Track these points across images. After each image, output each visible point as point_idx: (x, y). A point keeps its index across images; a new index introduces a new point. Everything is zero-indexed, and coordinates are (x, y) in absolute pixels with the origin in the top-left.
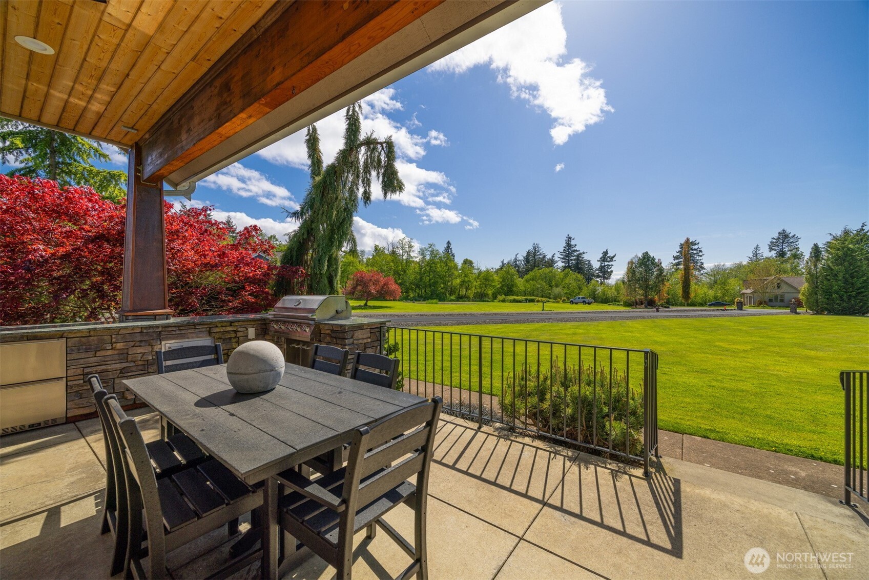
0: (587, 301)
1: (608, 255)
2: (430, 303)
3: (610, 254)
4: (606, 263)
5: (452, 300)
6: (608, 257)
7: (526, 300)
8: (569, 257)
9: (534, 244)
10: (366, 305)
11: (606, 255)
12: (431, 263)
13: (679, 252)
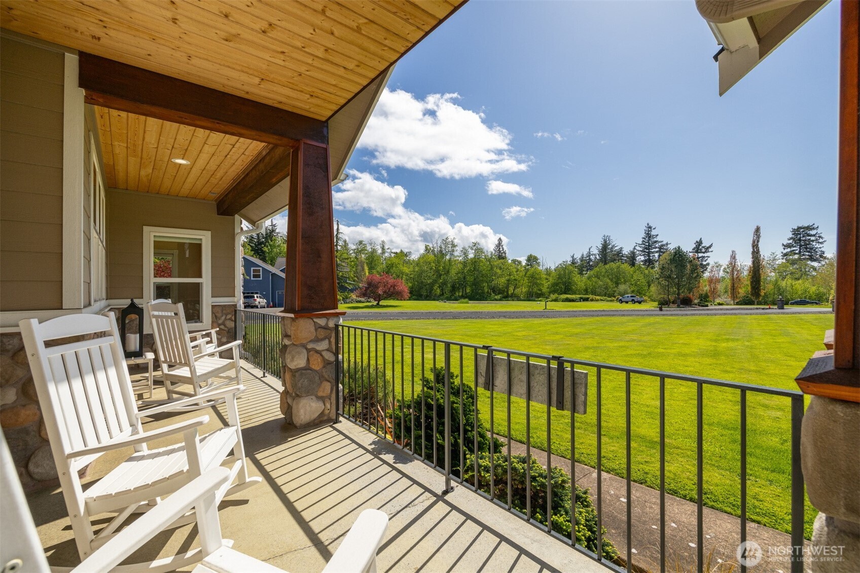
0: (636, 300)
1: (703, 245)
2: (460, 303)
3: (705, 244)
4: (700, 255)
5: (496, 300)
6: (703, 247)
7: (581, 298)
8: (649, 249)
9: (604, 236)
10: (378, 304)
11: (699, 245)
12: (475, 262)
13: (791, 238)
